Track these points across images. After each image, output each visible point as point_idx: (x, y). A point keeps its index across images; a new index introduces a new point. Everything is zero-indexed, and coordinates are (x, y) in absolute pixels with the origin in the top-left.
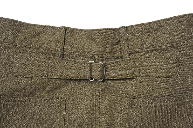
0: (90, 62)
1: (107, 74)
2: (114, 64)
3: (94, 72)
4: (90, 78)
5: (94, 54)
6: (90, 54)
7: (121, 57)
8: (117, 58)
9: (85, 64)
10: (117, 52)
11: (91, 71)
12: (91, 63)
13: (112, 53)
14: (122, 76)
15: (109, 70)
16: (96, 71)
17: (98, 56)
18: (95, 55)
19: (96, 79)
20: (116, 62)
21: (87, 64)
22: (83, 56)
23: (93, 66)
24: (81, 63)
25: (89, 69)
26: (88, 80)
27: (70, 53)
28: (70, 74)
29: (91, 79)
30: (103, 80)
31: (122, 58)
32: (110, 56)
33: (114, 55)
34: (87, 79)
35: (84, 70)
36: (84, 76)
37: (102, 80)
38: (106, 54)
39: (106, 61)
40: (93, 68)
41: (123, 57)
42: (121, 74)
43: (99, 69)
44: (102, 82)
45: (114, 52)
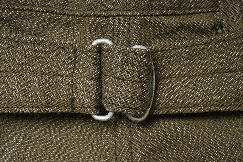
0: (95, 43)
1: (161, 94)
2: (190, 56)
3: (114, 85)
4: (96, 107)
5: (113, 13)
6: (95, 16)
7: (214, 28)
8: (201, 31)
9: (75, 51)
10: (200, 8)
11: (99, 79)
12: (100, 49)
13: (182, 12)
14: (220, 103)
15: (170, 77)
16: (120, 78)
17: (129, 24)
18: (114, 17)
19: (120, 110)
20: (198, 44)
21: (86, 52)
22: (68, 24)
23: (107, 59)
24: (60, 50)
25: (91, 72)
26: (87, 117)
27: (18, 12)
28: (17, 95)
29: (99, 115)
30: (146, 115)
31: (220, 31)
32: (174, 22)
33: (188, 21)
34: (84, 111)
35: (72, 76)
36: (73, 100)
37: (143, 115)
38: (158, 16)
39: (158, 44)
40: (106, 68)
41: (222, 28)
42: (217, 94)
43: (134, 73)
44: (143, 124)
45: (190, 9)
